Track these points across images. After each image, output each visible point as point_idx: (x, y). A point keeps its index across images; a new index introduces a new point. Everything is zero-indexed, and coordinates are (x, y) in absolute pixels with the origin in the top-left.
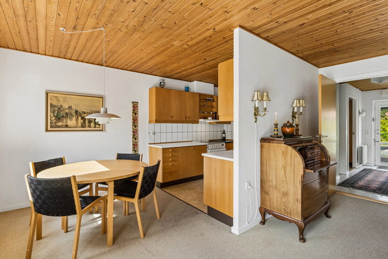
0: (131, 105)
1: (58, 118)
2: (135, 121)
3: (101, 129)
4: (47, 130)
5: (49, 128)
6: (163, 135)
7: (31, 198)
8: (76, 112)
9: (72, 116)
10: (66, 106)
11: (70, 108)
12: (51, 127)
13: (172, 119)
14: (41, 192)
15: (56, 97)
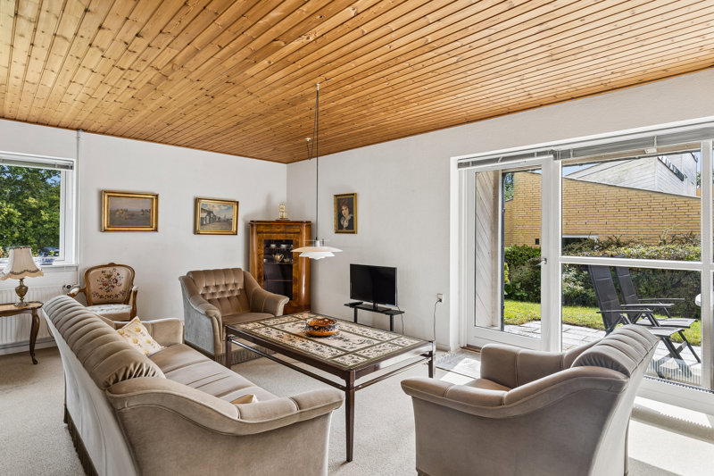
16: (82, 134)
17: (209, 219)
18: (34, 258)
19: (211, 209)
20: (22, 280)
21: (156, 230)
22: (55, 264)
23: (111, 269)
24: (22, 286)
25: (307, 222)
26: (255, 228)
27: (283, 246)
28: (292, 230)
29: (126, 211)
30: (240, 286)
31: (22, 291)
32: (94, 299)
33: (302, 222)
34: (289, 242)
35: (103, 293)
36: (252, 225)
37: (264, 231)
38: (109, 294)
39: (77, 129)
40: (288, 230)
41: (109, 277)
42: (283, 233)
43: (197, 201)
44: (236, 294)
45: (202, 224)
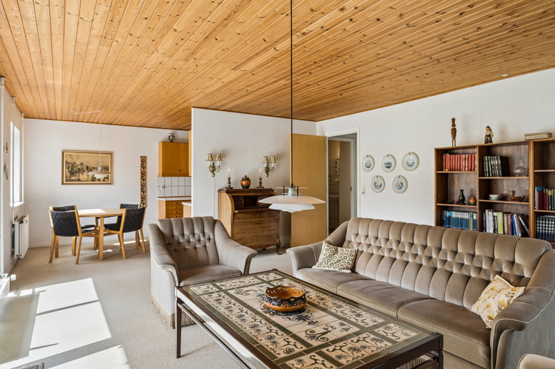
0: (140, 159)
1: (72, 173)
2: (143, 175)
3: (109, 182)
4: (63, 184)
5: (65, 182)
6: (175, 189)
7: (52, 225)
8: (87, 167)
9: (84, 171)
10: (78, 162)
11: (82, 164)
12: (66, 181)
13: (181, 172)
14: (58, 220)
15: (70, 155)
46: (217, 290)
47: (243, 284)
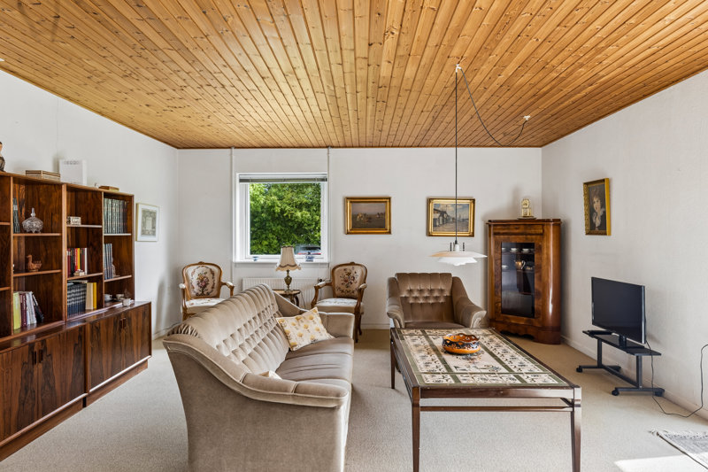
16: (331, 150)
17: (443, 219)
18: (296, 256)
19: (445, 209)
20: (288, 271)
21: (390, 233)
22: (315, 261)
23: (350, 267)
24: (288, 276)
25: (554, 220)
26: (492, 228)
27: (526, 250)
28: (533, 231)
29: (365, 215)
30: (447, 293)
31: (288, 280)
32: (337, 292)
33: (548, 221)
34: (530, 245)
35: (343, 288)
36: (490, 226)
37: (501, 231)
38: (348, 289)
39: (327, 147)
40: (528, 231)
41: (349, 274)
42: (522, 234)
43: (429, 200)
44: (442, 300)
45: (435, 226)
46: (521, 375)
47: (484, 376)
